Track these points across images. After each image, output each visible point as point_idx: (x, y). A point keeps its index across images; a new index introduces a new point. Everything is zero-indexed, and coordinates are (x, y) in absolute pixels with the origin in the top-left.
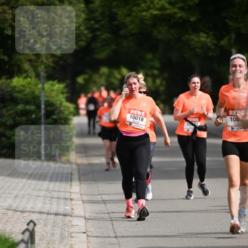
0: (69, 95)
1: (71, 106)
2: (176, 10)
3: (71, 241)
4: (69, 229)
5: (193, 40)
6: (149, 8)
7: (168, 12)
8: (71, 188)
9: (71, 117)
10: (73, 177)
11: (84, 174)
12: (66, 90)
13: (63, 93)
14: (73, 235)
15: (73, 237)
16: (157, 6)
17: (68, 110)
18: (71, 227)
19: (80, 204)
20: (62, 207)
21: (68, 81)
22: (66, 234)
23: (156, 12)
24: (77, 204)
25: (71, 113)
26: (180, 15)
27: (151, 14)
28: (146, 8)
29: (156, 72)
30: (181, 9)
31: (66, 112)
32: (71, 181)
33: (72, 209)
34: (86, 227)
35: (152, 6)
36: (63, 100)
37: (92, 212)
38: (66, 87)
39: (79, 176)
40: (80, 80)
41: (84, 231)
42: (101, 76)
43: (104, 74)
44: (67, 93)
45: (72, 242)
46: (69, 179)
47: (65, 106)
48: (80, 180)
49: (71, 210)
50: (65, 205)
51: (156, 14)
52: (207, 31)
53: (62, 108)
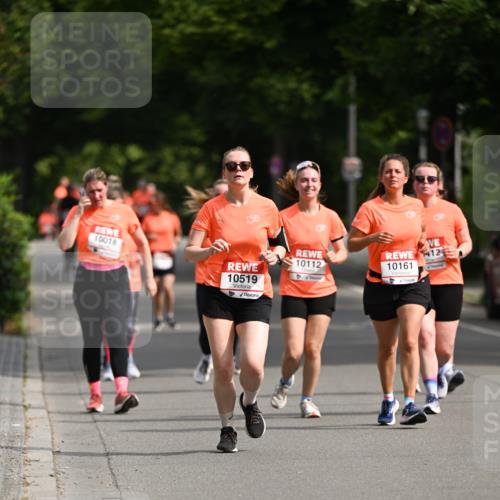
0: (20, 197)
1: (25, 221)
2: (232, 27)
3: (26, 492)
4: (20, 467)
5: (272, 87)
6: (178, 21)
7: (215, 29)
8: (24, 386)
9: (24, 242)
10: (29, 363)
11: (50, 358)
12: (14, 188)
13: (8, 194)
14: (28, 480)
15: (28, 484)
16: (195, 17)
17: (18, 228)
18: (25, 464)
19: (42, 418)
20: (7, 424)
21: (18, 171)
22: (15, 478)
23: (190, 29)
24: (36, 418)
25: (25, 234)
26: (239, 35)
27: (182, 34)
28: (172, 22)
29: (196, 151)
30: (245, 23)
31: (15, 232)
32: (25, 371)
33: (27, 428)
34: (55, 465)
35: (183, 17)
36: (9, 208)
37: (68, 435)
38: (14, 181)
39: (41, 360)
40: (43, 167)
41: (52, 472)
42: (85, 159)
43: (90, 156)
44: (17, 193)
45: (25, 496)
46: (21, 367)
47: (12, 220)
48: (42, 368)
49: (24, 430)
50: (13, 420)
51: (192, 34)
52: (298, 70)
53: (7, 225)
